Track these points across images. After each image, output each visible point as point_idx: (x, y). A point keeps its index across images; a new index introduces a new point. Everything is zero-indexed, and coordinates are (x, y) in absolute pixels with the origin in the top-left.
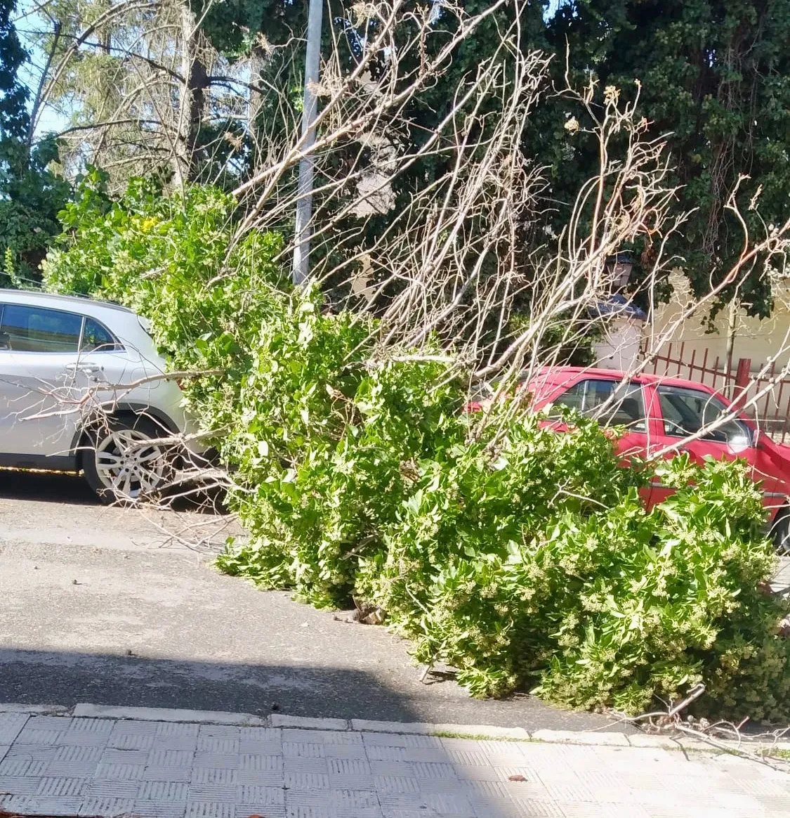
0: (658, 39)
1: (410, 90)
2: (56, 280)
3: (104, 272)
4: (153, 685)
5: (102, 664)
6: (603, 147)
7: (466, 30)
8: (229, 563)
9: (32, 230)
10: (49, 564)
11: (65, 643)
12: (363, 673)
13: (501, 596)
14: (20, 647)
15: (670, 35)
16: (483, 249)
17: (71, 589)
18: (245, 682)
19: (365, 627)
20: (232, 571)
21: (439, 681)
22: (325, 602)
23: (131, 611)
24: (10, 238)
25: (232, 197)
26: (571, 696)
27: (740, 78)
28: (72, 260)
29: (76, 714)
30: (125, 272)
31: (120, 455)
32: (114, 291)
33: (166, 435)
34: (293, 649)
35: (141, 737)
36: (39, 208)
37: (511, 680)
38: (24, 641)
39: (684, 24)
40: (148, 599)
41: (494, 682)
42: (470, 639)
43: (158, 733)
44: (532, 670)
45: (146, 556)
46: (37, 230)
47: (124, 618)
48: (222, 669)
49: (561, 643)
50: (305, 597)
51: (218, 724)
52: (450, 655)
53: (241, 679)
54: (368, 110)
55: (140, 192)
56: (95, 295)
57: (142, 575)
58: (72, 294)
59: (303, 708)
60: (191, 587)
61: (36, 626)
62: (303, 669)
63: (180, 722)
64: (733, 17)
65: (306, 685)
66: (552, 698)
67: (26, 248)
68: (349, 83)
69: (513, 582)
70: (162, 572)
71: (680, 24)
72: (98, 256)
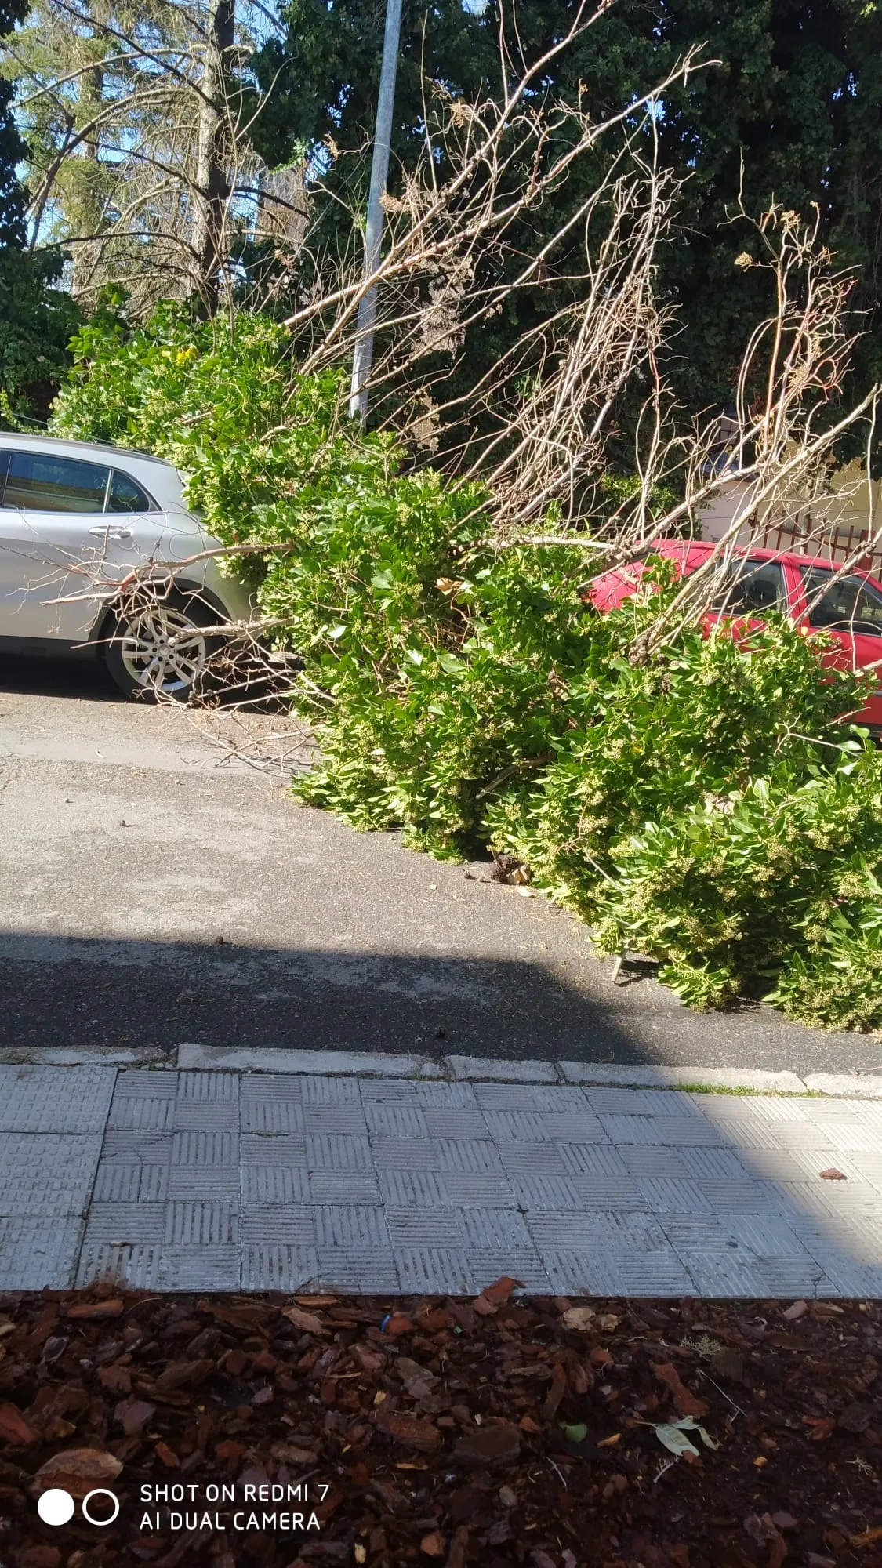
0: (773, 161)
1: (514, 208)
2: (71, 421)
3: (132, 415)
4: (263, 996)
5: (188, 962)
6: (781, 284)
7: (588, 140)
8: (313, 792)
9: (34, 358)
10: (83, 795)
11: (130, 926)
12: (531, 967)
13: (728, 875)
14: (72, 934)
15: (788, 158)
16: (605, 402)
17: (119, 834)
18: (383, 987)
19: (507, 888)
20: (320, 803)
21: (636, 980)
22: (449, 852)
23: (204, 868)
24: (7, 367)
25: (284, 328)
26: (821, 1009)
27: (868, 208)
28: (90, 399)
29: (182, 1064)
30: (159, 414)
31: (152, 640)
32: (143, 437)
33: (222, 623)
34: (429, 927)
35: (283, 1106)
36: (43, 332)
37: (734, 983)
38: (75, 922)
39: (805, 146)
40: (222, 848)
41: (716, 988)
42: (681, 927)
43: (306, 1100)
44: (760, 968)
45: (202, 779)
46: (41, 359)
47: (197, 881)
48: (347, 965)
49: (808, 937)
50: (421, 844)
51: (381, 1077)
52: (648, 943)
53: (378, 982)
54: (458, 230)
55: (169, 317)
56: (119, 441)
57: (207, 810)
58: (91, 440)
59: (474, 1033)
60: (271, 829)
61: (86, 897)
62: (454, 962)
63: (329, 1075)
64: (859, 140)
65: (466, 991)
66: (795, 1010)
67: (26, 379)
68: (447, 197)
69: (743, 856)
70: (229, 804)
71: (800, 146)
72: (123, 395)
